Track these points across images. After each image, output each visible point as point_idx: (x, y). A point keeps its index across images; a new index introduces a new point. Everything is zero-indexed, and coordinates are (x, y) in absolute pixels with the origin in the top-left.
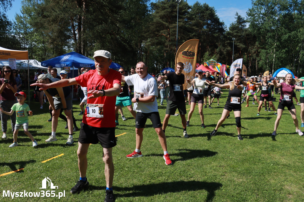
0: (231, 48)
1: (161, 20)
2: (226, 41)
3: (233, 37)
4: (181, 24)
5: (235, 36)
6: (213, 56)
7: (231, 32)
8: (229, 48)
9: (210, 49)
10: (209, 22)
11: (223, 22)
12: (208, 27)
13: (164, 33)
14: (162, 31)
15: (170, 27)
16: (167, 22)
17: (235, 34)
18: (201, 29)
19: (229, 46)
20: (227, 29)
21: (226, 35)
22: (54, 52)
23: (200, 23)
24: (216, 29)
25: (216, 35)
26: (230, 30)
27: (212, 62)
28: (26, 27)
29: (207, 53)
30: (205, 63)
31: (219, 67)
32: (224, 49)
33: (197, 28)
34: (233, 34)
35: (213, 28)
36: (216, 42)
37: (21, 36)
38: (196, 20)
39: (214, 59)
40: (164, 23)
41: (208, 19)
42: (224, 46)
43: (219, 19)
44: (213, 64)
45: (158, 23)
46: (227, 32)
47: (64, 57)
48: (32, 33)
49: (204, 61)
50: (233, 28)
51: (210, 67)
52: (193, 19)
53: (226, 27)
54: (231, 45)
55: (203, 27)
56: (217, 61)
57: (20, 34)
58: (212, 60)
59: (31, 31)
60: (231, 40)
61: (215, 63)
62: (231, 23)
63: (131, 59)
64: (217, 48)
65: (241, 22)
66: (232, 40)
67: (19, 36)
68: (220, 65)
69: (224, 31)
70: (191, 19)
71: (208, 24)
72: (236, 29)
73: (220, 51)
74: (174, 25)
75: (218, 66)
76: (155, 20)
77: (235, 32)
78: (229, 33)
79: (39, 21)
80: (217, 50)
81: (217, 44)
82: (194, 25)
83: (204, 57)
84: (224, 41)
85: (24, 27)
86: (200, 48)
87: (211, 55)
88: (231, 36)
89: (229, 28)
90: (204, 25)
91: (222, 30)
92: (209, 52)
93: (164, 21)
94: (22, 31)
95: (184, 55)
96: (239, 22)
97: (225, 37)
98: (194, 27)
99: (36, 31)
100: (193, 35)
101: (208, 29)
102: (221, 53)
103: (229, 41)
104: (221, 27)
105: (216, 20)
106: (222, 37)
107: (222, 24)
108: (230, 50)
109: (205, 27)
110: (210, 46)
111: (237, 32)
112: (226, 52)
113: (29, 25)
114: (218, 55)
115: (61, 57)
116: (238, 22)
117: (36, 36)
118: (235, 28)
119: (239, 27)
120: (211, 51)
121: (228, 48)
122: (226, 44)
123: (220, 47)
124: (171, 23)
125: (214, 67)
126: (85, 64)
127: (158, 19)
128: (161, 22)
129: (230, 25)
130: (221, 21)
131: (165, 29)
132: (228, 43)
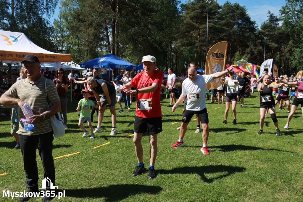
0: (262, 47)
1: (191, 21)
2: (258, 40)
3: (265, 36)
4: (211, 25)
5: (267, 36)
6: (243, 56)
7: (263, 31)
8: (261, 48)
9: (240, 49)
10: (240, 21)
11: (255, 21)
12: (238, 27)
13: (194, 34)
14: (192, 32)
15: (200, 27)
16: (197, 23)
17: (267, 33)
18: (232, 29)
19: (261, 46)
20: (258, 28)
21: (257, 34)
22: (88, 54)
23: (230, 23)
24: (247, 29)
25: (247, 35)
26: (262, 29)
27: (243, 62)
28: (63, 31)
29: (237, 53)
30: (235, 63)
31: (249, 68)
32: (255, 49)
33: (227, 28)
34: (264, 33)
35: (243, 28)
36: (247, 42)
37: (58, 39)
38: (226, 19)
39: (244, 59)
40: (194, 24)
41: (239, 19)
42: (255, 45)
43: (250, 18)
44: (244, 64)
45: (188, 24)
46: (258, 31)
47: (101, 59)
48: (68, 36)
49: (235, 61)
50: (265, 27)
51: (240, 67)
52: (223, 19)
53: (258, 26)
54: (262, 44)
55: (233, 27)
56: (248, 61)
57: (57, 38)
58: (242, 60)
59: (67, 34)
60: (262, 39)
61: (245, 63)
62: (263, 22)
63: (162, 60)
64: (248, 48)
65: (274, 21)
66: (264, 40)
67: (56, 39)
68: (250, 65)
69: (255, 30)
70: (221, 19)
71: (239, 24)
72: (268, 28)
73: (251, 51)
74: (204, 25)
75: (249, 66)
76: (185, 22)
77: (267, 31)
78: (260, 33)
79: (75, 25)
80: (248, 50)
81: (248, 44)
82: (224, 25)
83: (235, 57)
84: (256, 40)
85: (61, 30)
86: (231, 49)
87: (241, 55)
88: (262, 35)
89: (261, 27)
90: (234, 24)
91: (253, 29)
92: (239, 52)
93: (194, 22)
94: (59, 35)
95: (214, 57)
96: (272, 20)
97: (256, 36)
98: (224, 27)
99: (72, 34)
100: (223, 35)
101: (239, 29)
102: (252, 53)
103: (260, 41)
104: (252, 26)
105: (247, 20)
106: (253, 36)
107: (253, 23)
108: (261, 50)
109: (235, 27)
110: (241, 46)
111: (269, 31)
112: (257, 51)
113: (65, 29)
114: (249, 55)
115: (99, 59)
116: (270, 21)
117: (72, 39)
118: (267, 26)
119: (271, 26)
120: (242, 50)
121: (259, 47)
122: (258, 44)
123: (252, 47)
124: (201, 24)
125: (244, 67)
126: (120, 65)
127: (188, 20)
128: (191, 23)
129: (262, 23)
130: (252, 20)
131: (195, 30)
132: (259, 43)
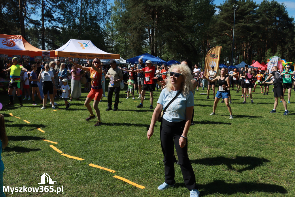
1: (224, 22)
4: (242, 24)
16: (229, 23)
22: (133, 51)
28: (112, 31)
37: (109, 38)
40: (227, 24)
45: (221, 24)
47: (141, 57)
48: (117, 36)
57: (108, 36)
59: (116, 34)
67: (107, 38)
74: (236, 25)
76: (218, 22)
79: (123, 27)
85: (111, 31)
93: (227, 22)
94: (110, 34)
99: (121, 34)
113: (115, 29)
115: (139, 56)
117: (120, 38)
126: (154, 62)
127: (221, 20)
